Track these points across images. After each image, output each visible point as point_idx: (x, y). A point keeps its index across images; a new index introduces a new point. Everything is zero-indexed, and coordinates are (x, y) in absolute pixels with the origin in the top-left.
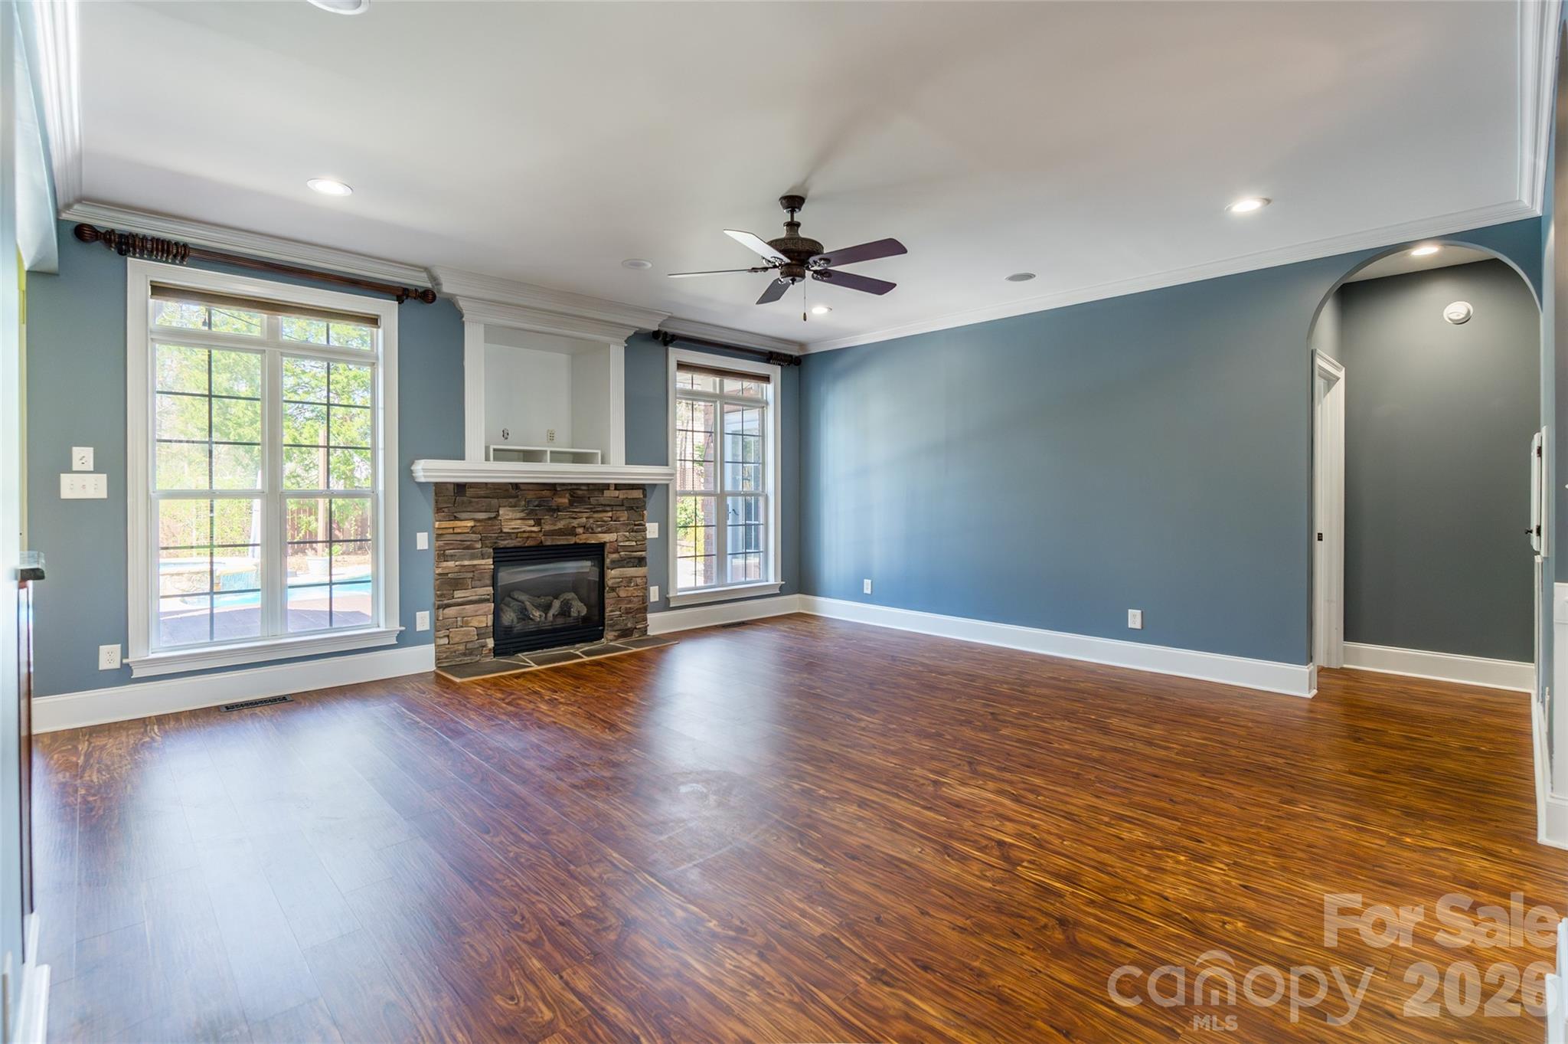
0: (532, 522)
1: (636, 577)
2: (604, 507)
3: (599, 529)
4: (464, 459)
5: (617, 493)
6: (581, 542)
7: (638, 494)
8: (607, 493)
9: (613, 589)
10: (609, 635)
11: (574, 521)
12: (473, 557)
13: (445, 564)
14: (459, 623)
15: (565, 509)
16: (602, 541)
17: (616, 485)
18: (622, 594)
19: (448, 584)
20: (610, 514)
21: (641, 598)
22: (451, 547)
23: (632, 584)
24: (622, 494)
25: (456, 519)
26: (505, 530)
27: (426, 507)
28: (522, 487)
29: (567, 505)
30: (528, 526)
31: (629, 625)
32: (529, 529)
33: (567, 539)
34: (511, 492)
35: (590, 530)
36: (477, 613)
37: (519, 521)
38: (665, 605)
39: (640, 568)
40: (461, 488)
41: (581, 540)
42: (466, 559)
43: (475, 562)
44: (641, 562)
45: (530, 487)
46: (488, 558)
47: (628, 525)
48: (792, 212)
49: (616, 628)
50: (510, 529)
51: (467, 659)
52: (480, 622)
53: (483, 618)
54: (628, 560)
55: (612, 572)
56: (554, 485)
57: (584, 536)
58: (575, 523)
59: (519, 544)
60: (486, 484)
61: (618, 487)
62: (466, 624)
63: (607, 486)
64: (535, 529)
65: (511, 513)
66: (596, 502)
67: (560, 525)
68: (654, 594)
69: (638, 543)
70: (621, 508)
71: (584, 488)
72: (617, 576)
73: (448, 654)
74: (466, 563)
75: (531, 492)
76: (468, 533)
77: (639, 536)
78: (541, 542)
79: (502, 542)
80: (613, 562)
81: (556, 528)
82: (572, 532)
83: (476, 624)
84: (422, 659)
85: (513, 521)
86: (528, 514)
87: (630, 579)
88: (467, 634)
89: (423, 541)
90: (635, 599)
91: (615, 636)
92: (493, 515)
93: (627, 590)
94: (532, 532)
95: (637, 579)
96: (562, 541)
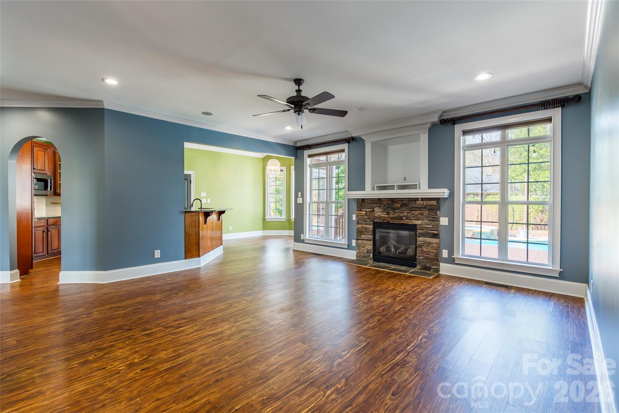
0: (386, 213)
1: (432, 243)
2: (416, 209)
3: (413, 218)
4: (365, 190)
5: (422, 202)
6: (405, 223)
7: (434, 203)
8: (418, 202)
9: (420, 246)
10: (418, 267)
11: (401, 214)
12: (366, 225)
13: (359, 225)
14: (362, 246)
15: (398, 208)
16: (414, 223)
17: (422, 198)
18: (425, 249)
19: (360, 232)
20: (419, 212)
21: (435, 254)
22: (360, 220)
23: (430, 246)
24: (425, 203)
25: (361, 211)
26: (375, 216)
27: (354, 206)
28: (382, 200)
29: (400, 207)
30: (384, 215)
31: (428, 265)
32: (384, 216)
33: (398, 221)
34: (379, 201)
35: (409, 218)
36: (367, 244)
37: (381, 213)
38: (451, 260)
39: (435, 239)
40: (363, 200)
41: (405, 222)
42: (364, 225)
43: (367, 226)
44: (435, 236)
45: (386, 200)
46: (371, 225)
47: (428, 217)
48: (299, 86)
49: (421, 264)
50: (377, 215)
51: (364, 259)
52: (368, 247)
53: (369, 246)
54: (428, 234)
55: (420, 238)
56: (393, 199)
57: (406, 221)
58: (402, 215)
59: (381, 221)
60: (370, 199)
61: (423, 199)
62: (363, 247)
63: (417, 199)
64: (386, 216)
65: (378, 210)
66: (411, 206)
67: (396, 215)
68: (445, 253)
69: (434, 226)
70: (425, 209)
71: (406, 200)
72: (421, 241)
73: (359, 256)
74: (364, 226)
75: (385, 202)
76: (364, 216)
77: (434, 223)
78: (389, 222)
79: (375, 220)
80: (420, 234)
81: (394, 216)
82: (401, 218)
83: (367, 248)
84: (352, 255)
85: (379, 213)
86: (384, 210)
87: (429, 243)
88: (363, 250)
89: (354, 217)
90: (432, 254)
91: (420, 268)
92: (372, 210)
93: (427, 248)
94: (385, 217)
95: (433, 244)
96: (397, 222)
